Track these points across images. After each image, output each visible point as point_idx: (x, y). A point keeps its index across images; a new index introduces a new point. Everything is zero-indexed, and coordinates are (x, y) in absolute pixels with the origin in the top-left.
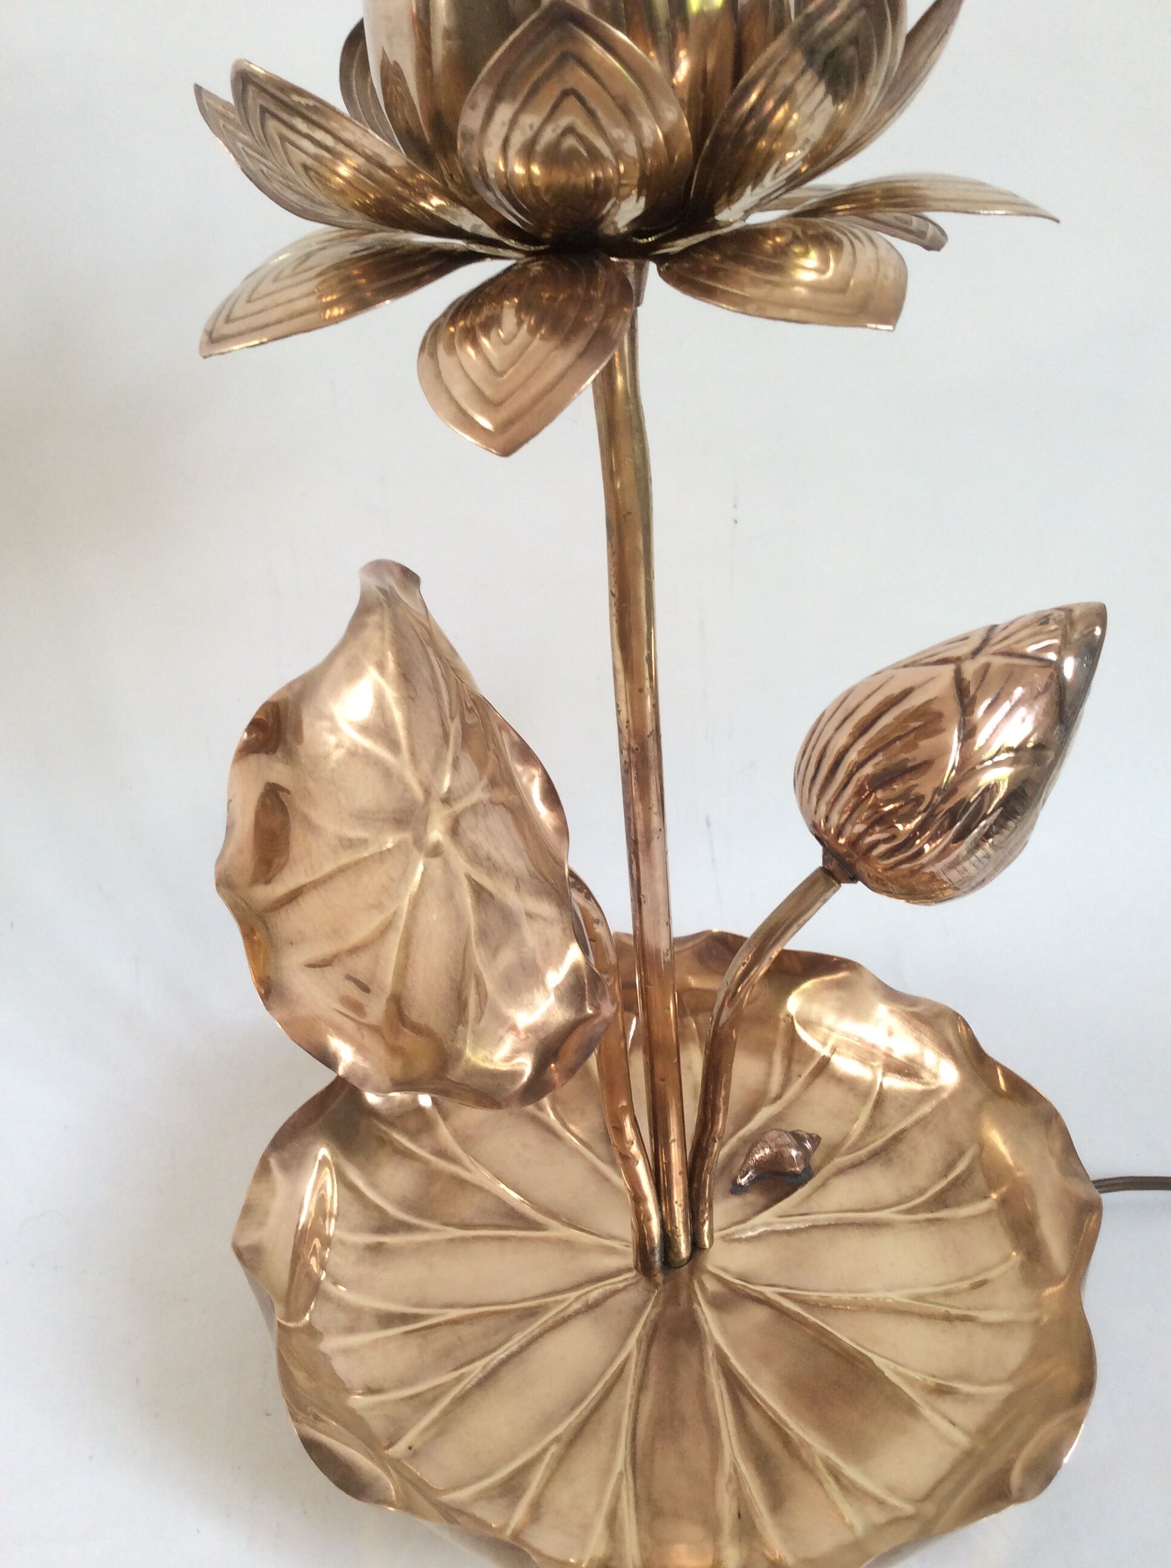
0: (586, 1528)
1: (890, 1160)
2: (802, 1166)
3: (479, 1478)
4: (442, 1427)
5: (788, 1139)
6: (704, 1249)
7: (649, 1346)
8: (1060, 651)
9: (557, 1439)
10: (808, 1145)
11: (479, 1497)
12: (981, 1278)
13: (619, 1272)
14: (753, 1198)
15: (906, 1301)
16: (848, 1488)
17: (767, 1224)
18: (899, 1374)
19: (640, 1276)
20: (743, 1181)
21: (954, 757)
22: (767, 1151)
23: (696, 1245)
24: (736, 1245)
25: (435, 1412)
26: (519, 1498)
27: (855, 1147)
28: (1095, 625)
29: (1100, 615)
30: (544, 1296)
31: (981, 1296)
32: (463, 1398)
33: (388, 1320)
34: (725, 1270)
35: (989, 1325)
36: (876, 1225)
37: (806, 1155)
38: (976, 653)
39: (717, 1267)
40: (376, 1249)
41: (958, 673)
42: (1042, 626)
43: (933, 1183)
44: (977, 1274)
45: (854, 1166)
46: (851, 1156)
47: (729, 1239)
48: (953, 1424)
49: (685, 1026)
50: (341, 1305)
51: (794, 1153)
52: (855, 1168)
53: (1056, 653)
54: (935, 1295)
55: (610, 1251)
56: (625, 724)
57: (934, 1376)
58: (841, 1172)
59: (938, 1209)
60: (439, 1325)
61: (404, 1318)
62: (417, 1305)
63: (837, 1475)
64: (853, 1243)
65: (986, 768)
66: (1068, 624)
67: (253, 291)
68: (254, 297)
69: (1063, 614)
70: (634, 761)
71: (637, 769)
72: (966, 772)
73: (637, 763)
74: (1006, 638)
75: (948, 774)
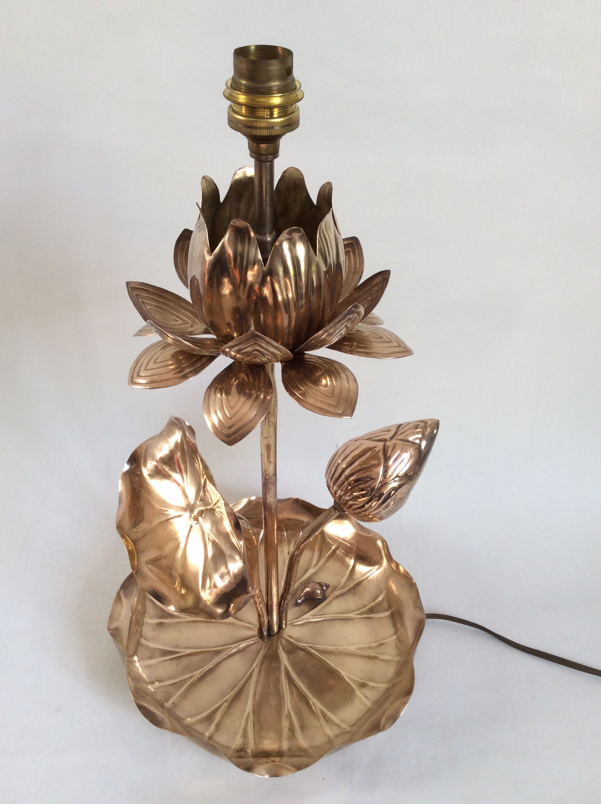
0: (236, 733)
1: (355, 593)
2: (322, 596)
3: (198, 714)
4: (185, 694)
5: (317, 586)
6: (283, 629)
7: (261, 665)
8: (421, 440)
9: (226, 701)
10: (325, 588)
11: (198, 722)
12: (382, 642)
13: (252, 637)
14: (304, 607)
15: (354, 650)
16: (327, 720)
17: (308, 619)
18: (349, 678)
19: (260, 639)
20: (299, 601)
21: (380, 478)
22: (309, 589)
23: (280, 627)
24: (296, 627)
25: (182, 690)
26: (212, 722)
27: (343, 587)
28: (435, 429)
29: (436, 425)
30: (223, 645)
31: (382, 649)
32: (193, 685)
33: (165, 653)
34: (290, 637)
35: (383, 660)
36: (347, 620)
37: (323, 592)
38: (392, 438)
39: (288, 636)
40: (160, 624)
41: (385, 445)
42: (416, 429)
43: (370, 603)
44: (380, 641)
45: (341, 595)
46: (340, 591)
47: (292, 625)
48: (366, 697)
49: (282, 535)
50: (147, 648)
51: (319, 592)
52: (342, 596)
53: (419, 440)
54: (365, 648)
55: (249, 628)
56: (264, 471)
57: (362, 679)
58: (337, 597)
59: (370, 614)
60: (184, 656)
61: (171, 653)
62: (176, 648)
63: (324, 715)
64: (338, 627)
65: (391, 483)
66: (425, 428)
67: (147, 365)
68: (147, 368)
69: (423, 424)
70: (267, 482)
71: (268, 485)
72: (384, 484)
73: (268, 483)
74: (403, 433)
75: (377, 484)
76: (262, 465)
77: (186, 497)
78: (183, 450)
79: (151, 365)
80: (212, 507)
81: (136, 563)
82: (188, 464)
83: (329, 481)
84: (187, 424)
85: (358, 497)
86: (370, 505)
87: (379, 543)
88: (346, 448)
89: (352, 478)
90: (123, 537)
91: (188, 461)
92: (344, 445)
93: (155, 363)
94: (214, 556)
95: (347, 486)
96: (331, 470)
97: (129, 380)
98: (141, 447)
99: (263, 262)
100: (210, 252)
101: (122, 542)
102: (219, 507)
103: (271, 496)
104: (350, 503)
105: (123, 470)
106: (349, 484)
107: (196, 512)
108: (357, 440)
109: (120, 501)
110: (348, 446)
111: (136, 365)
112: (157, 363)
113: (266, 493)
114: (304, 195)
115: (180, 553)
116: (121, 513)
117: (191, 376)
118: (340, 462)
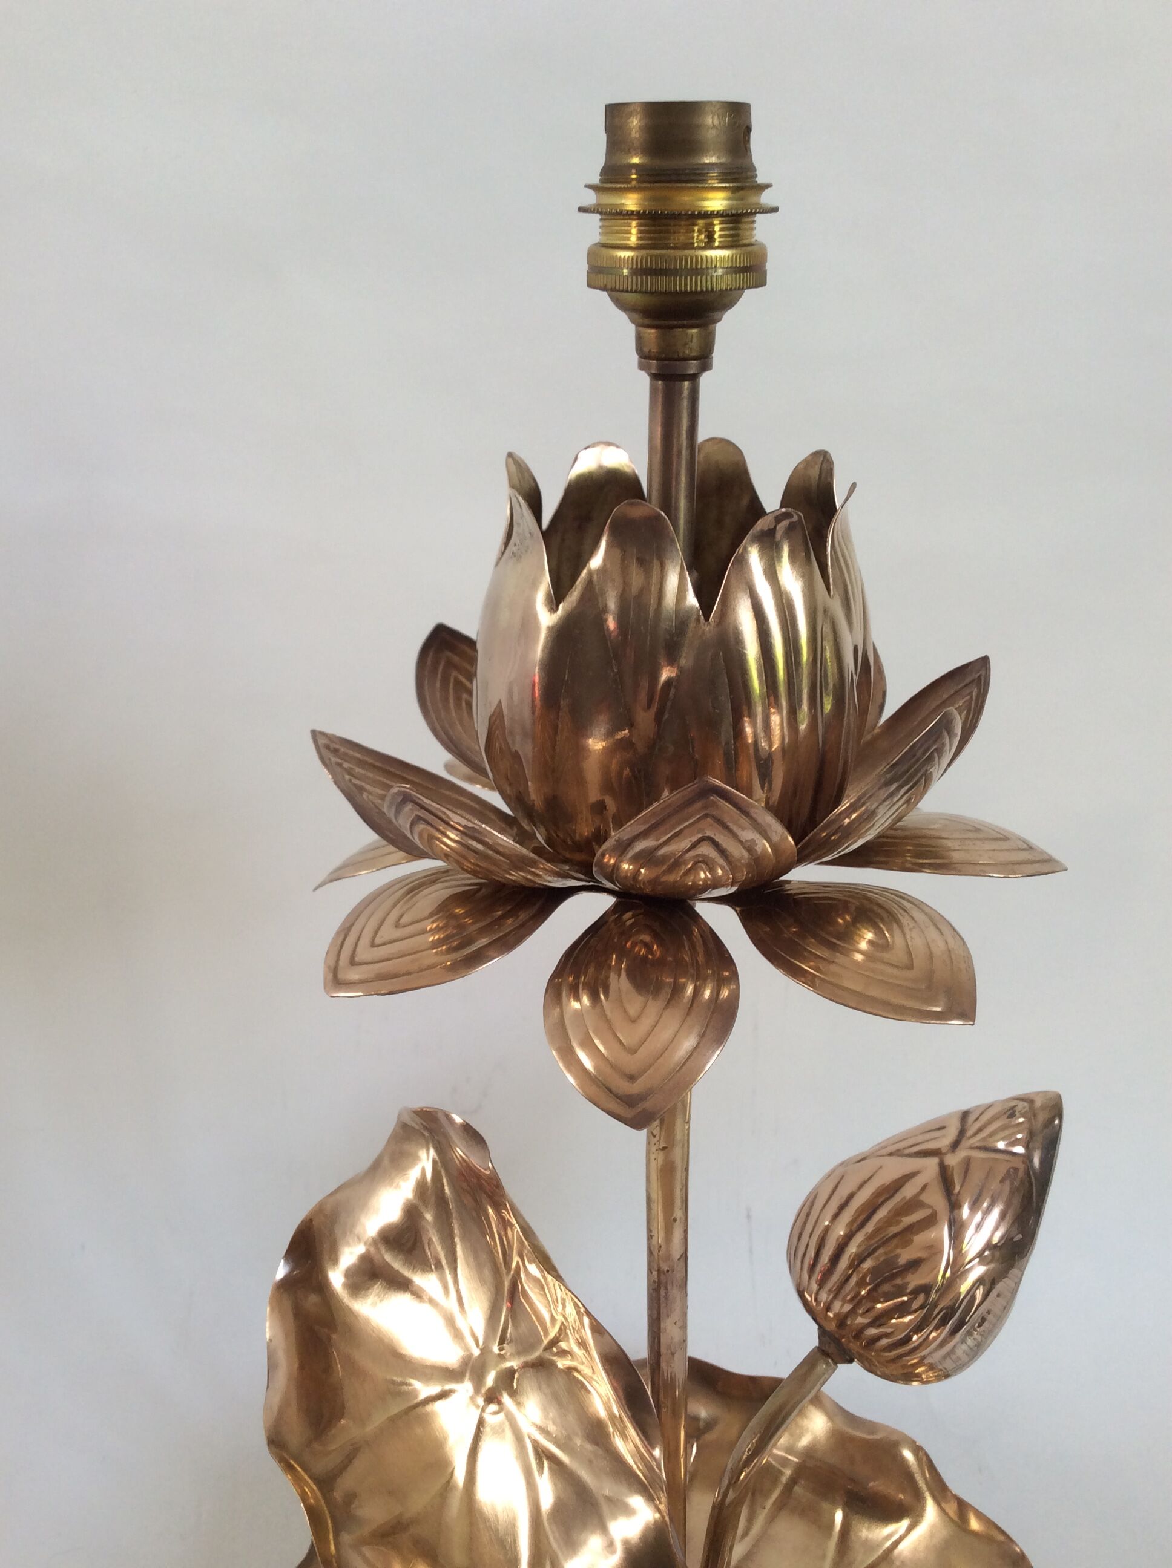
8: (1027, 1145)
21: (945, 1257)
28: (1054, 1119)
29: (1055, 1108)
38: (955, 1145)
41: (942, 1167)
42: (1009, 1119)
53: (1023, 1147)
56: (657, 1248)
65: (972, 1267)
66: (1030, 1115)
67: (376, 932)
68: (378, 941)
69: (1026, 1104)
70: (664, 1281)
71: (667, 1289)
72: (958, 1269)
73: (666, 1283)
74: (980, 1130)
75: (942, 1272)
76: (649, 1231)
77: (458, 1335)
78: (441, 1201)
79: (388, 932)
80: (540, 1356)
81: (332, 1548)
82: (457, 1240)
83: (805, 1276)
84: (458, 1120)
85: (888, 1314)
86: (924, 1337)
87: (908, 1454)
88: (838, 1184)
89: (867, 1265)
90: (289, 1468)
91: (457, 1232)
92: (829, 1176)
93: (397, 925)
94: (558, 1508)
95: (857, 1289)
96: (808, 1245)
97: (325, 979)
98: (319, 1209)
99: (701, 611)
100: (555, 601)
101: (283, 1482)
102: (563, 1353)
103: (675, 1323)
104: (872, 1332)
105: (275, 1277)
106: (861, 1283)
107: (490, 1380)
108: (864, 1159)
109: (272, 1367)
110: (843, 1176)
111: (344, 940)
112: (404, 926)
113: (659, 1313)
114: (745, 501)
115: (455, 1503)
116: (276, 1400)
117: (495, 955)
118: (827, 1223)
